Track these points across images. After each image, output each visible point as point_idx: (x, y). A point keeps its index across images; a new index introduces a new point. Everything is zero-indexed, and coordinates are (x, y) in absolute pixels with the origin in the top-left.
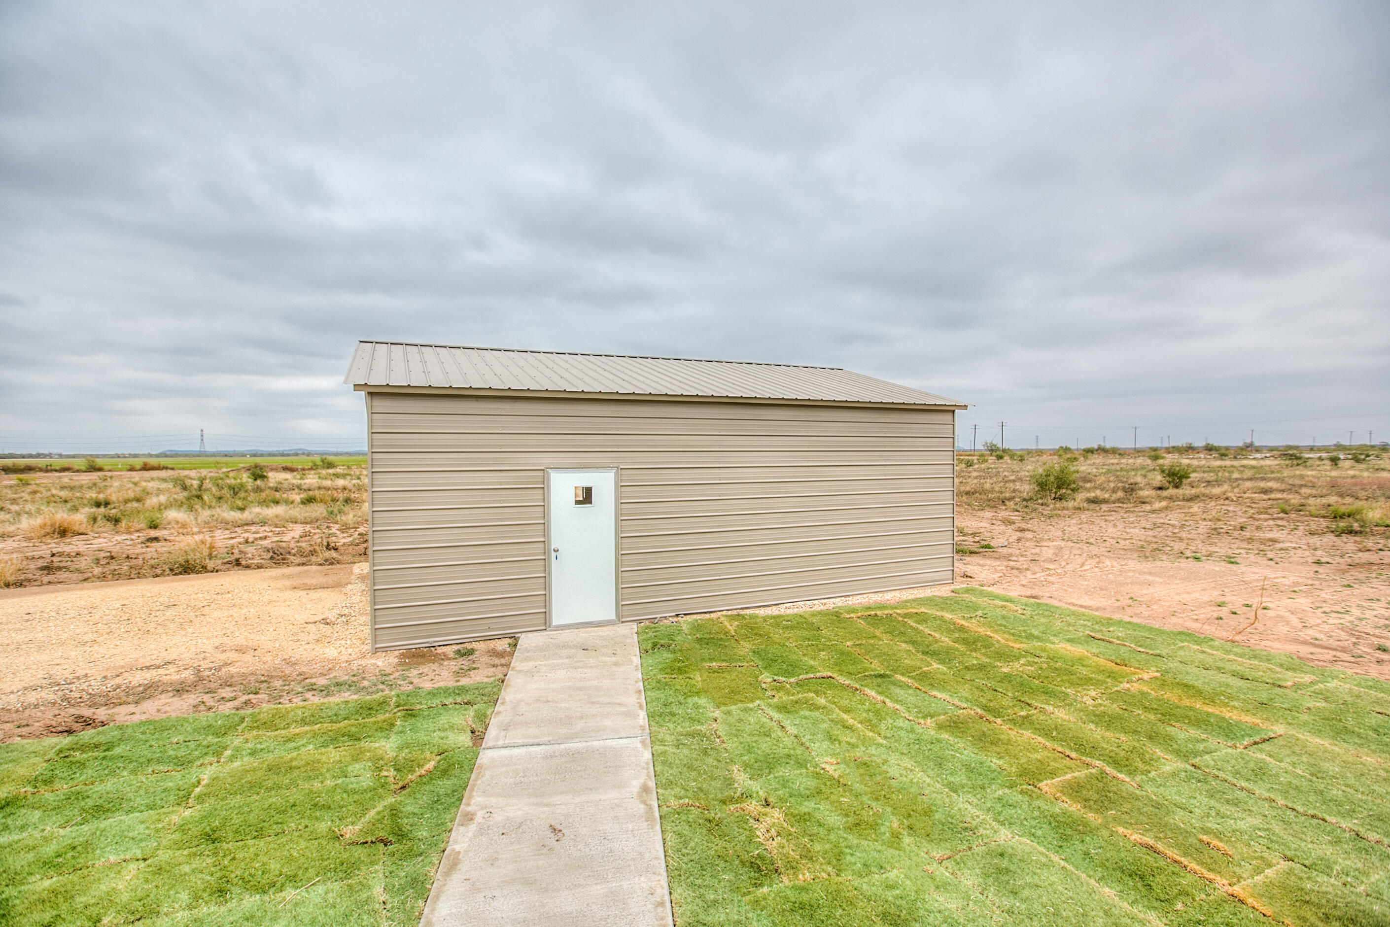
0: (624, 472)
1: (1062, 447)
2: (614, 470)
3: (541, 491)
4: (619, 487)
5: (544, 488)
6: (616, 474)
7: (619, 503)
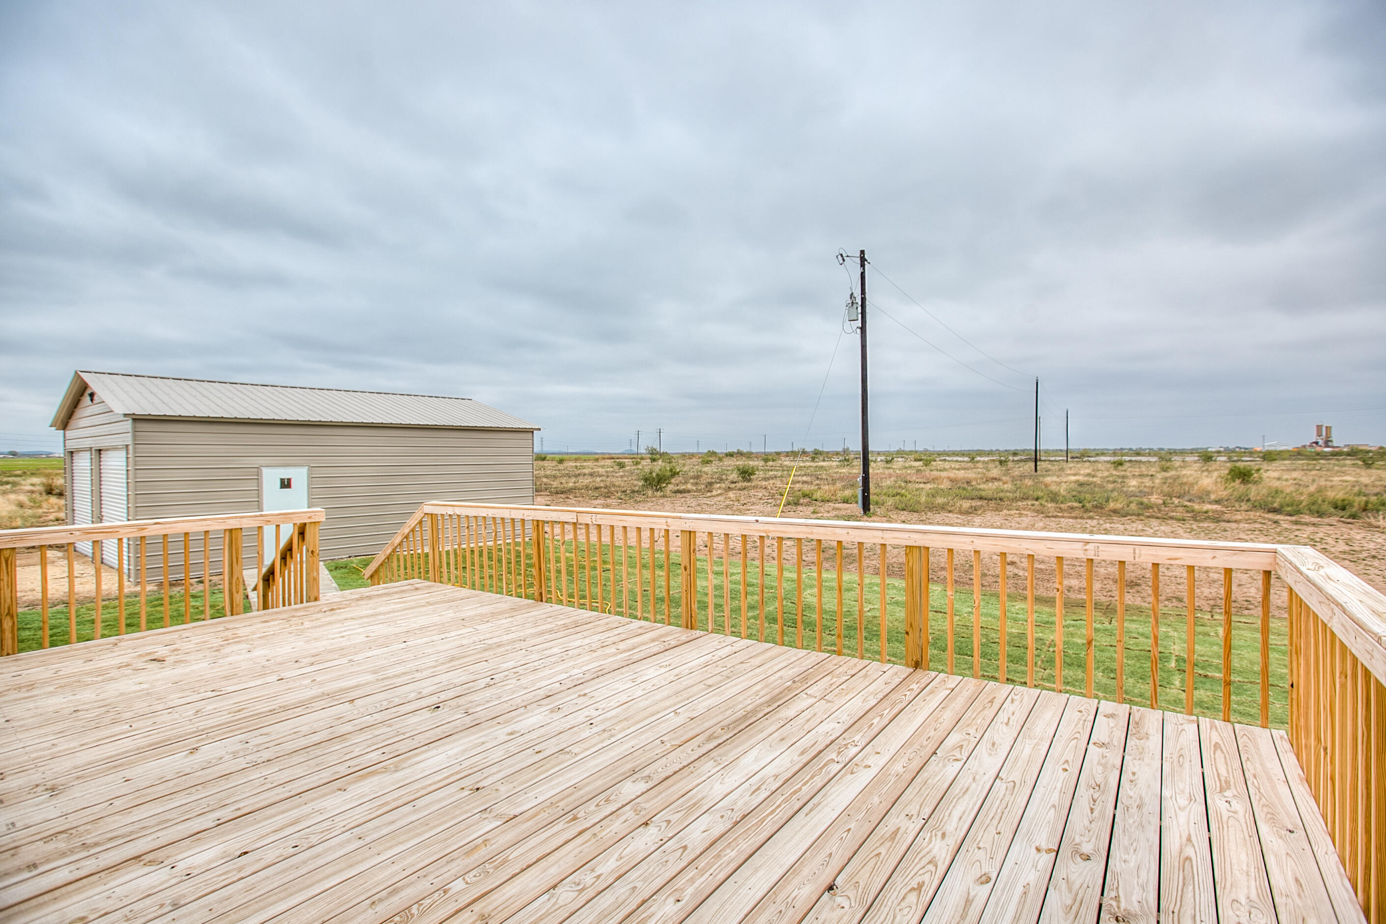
0: (313, 469)
1: (709, 451)
2: (307, 467)
3: (256, 481)
4: (311, 478)
5: (258, 480)
6: (308, 470)
7: (310, 488)
